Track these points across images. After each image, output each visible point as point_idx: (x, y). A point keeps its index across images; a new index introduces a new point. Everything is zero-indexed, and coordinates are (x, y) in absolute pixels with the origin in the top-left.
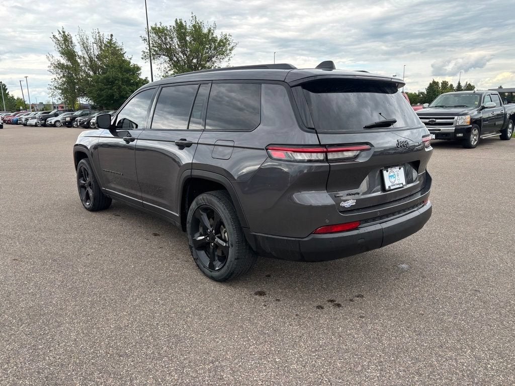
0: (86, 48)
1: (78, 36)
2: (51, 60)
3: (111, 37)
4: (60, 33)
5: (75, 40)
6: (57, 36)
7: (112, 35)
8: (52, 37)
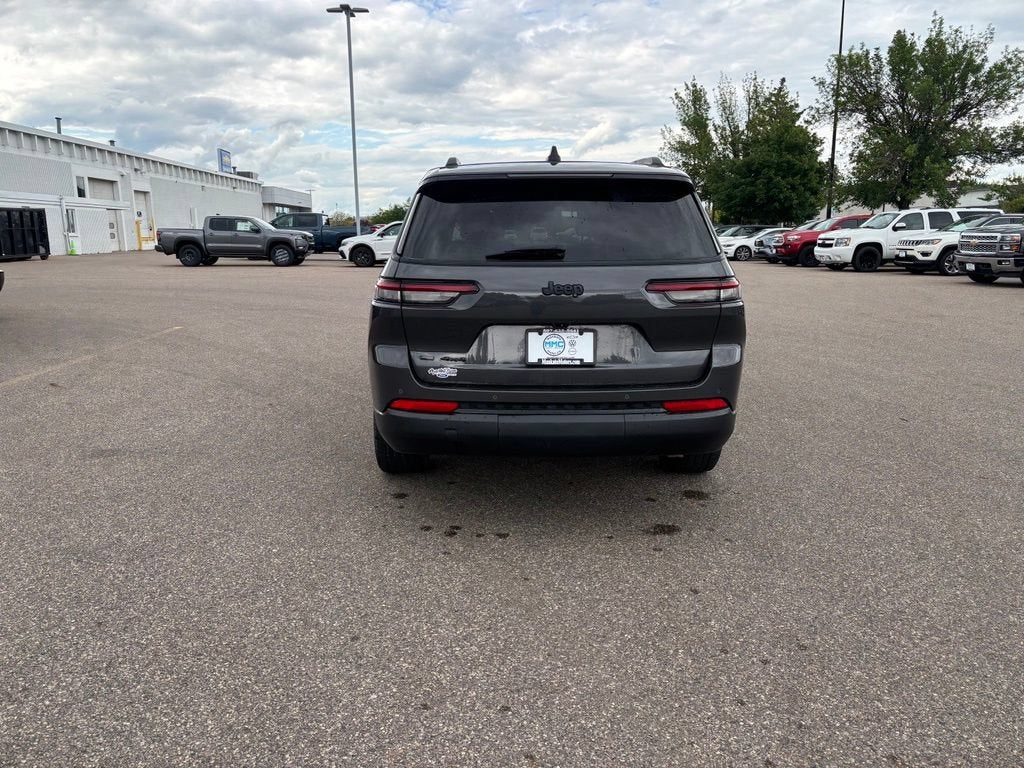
0: (727, 109)
1: (717, 90)
2: (668, 136)
3: (782, 84)
4: (688, 88)
5: (711, 97)
6: (683, 94)
7: (783, 80)
8: (674, 97)
